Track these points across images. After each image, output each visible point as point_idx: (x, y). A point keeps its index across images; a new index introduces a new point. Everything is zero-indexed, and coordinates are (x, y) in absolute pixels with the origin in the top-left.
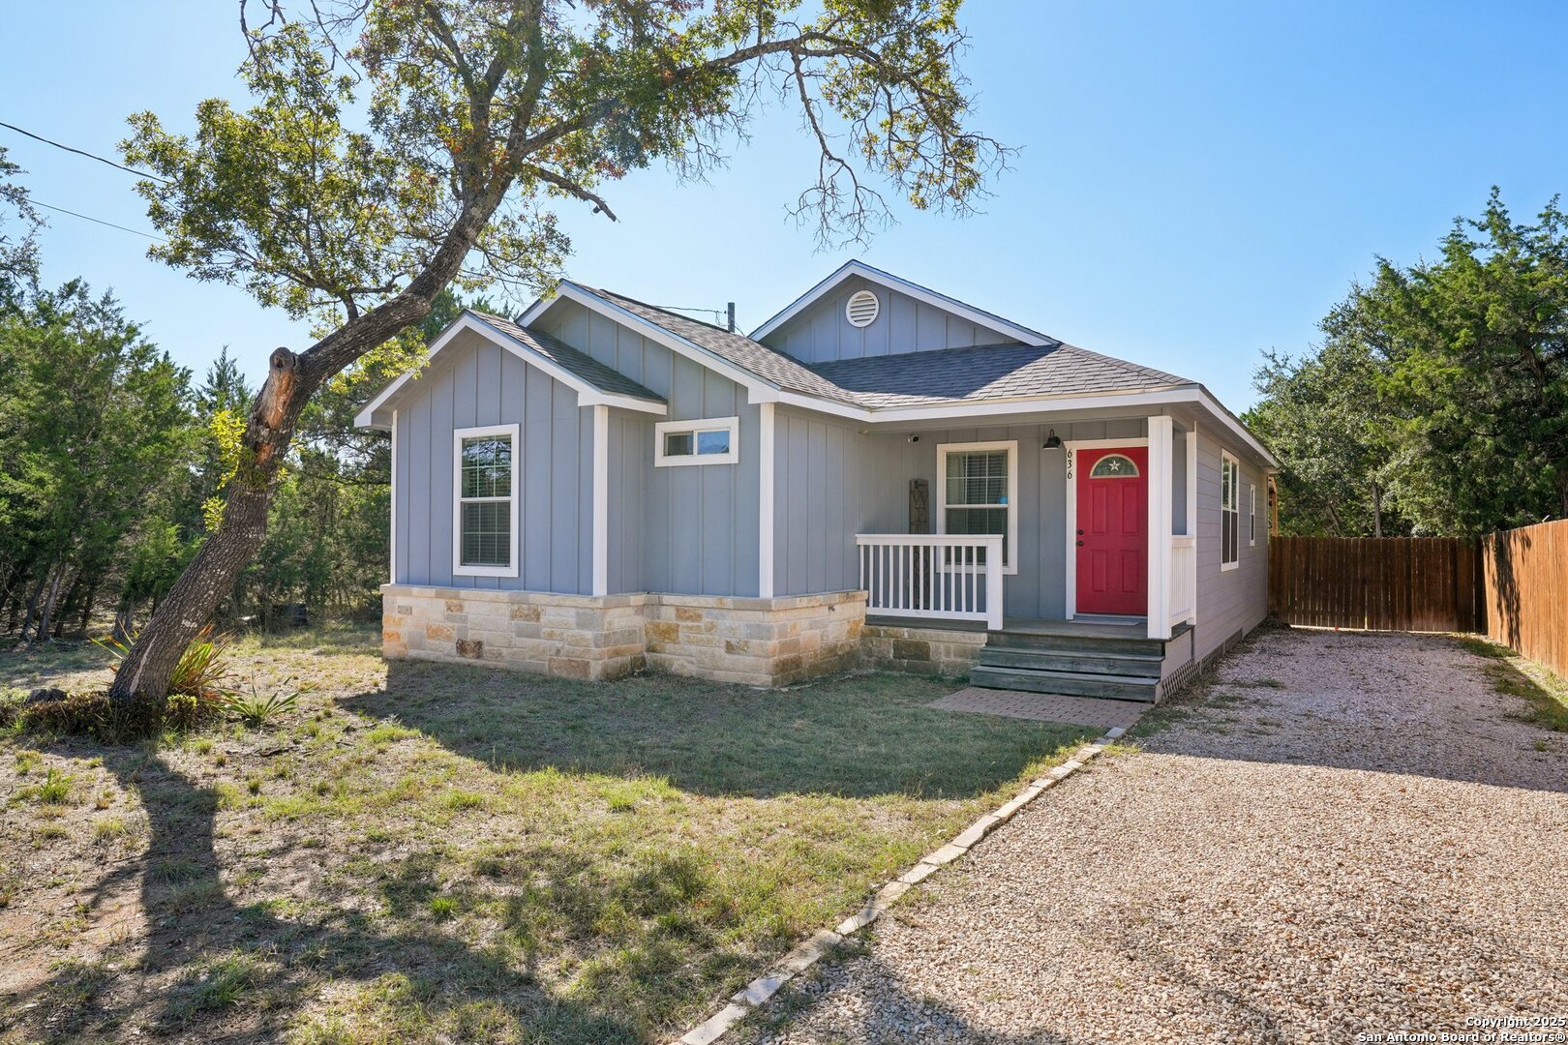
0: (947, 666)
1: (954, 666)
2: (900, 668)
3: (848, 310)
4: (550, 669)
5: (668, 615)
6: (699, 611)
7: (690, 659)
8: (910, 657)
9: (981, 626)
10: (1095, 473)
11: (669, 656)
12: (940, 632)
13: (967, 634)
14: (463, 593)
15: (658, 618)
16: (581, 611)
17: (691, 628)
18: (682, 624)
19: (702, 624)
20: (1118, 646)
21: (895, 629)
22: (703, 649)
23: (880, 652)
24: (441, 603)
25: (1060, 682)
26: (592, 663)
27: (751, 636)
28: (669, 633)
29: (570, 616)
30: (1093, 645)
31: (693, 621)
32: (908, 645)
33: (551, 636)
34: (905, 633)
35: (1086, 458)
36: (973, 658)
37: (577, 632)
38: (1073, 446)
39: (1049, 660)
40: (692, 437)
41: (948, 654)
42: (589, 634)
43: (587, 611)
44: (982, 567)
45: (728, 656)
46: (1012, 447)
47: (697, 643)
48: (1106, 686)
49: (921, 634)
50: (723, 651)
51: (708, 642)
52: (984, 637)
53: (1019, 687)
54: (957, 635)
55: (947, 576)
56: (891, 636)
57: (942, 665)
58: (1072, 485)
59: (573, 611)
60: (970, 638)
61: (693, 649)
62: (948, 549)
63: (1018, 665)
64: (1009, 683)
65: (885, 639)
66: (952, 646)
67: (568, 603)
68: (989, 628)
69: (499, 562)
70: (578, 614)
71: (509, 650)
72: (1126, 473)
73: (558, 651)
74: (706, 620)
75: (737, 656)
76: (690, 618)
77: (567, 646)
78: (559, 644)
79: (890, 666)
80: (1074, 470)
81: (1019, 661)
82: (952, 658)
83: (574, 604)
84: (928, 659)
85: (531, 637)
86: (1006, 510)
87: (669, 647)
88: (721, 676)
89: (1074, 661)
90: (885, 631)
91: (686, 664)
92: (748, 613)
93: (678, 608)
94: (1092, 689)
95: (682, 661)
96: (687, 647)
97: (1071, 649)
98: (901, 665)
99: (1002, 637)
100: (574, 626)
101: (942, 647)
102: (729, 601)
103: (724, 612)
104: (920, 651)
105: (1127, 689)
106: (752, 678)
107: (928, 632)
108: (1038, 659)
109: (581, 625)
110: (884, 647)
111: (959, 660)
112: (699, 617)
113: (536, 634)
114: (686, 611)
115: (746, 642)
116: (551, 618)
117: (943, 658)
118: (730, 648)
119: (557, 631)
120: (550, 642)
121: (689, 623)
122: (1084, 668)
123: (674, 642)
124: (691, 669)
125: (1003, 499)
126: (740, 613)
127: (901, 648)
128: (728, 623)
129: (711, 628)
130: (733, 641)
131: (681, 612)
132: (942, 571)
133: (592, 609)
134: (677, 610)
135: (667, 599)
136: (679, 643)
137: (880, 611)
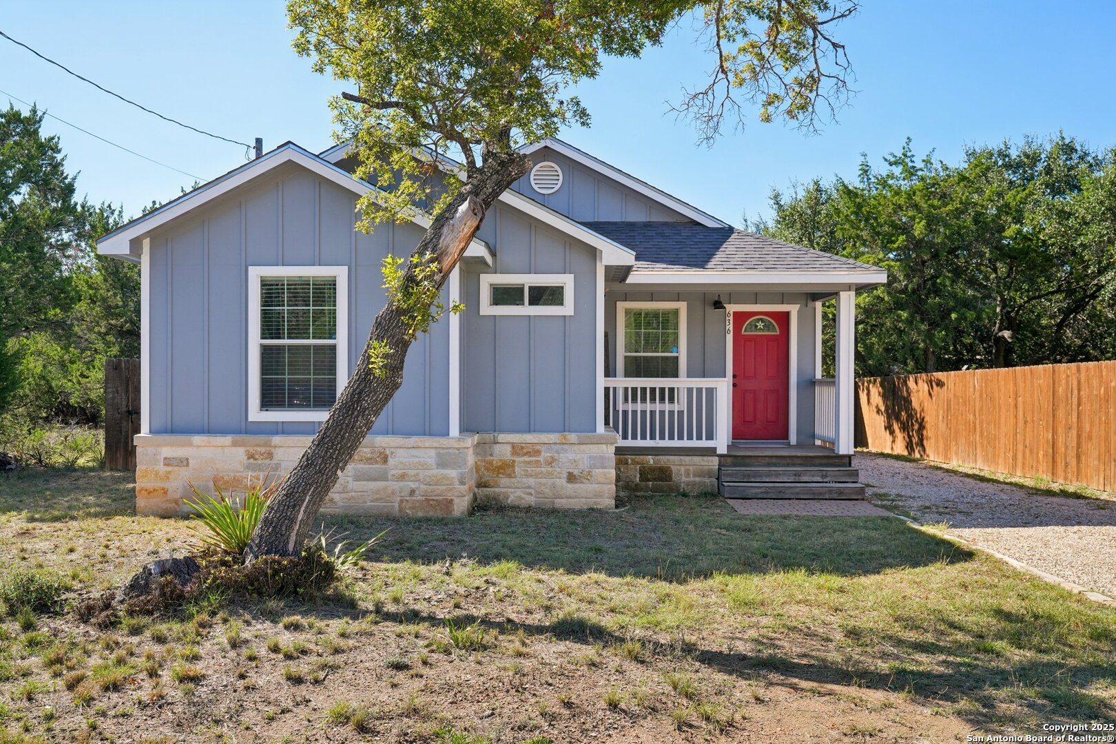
0: (687, 484)
1: (694, 484)
2: (647, 489)
3: (532, 177)
4: (401, 509)
5: (502, 452)
6: (538, 447)
7: (528, 490)
8: (655, 479)
9: (711, 451)
10: (745, 330)
11: (503, 490)
12: (682, 458)
13: (705, 458)
14: (277, 440)
15: (491, 455)
16: (441, 451)
17: (529, 463)
18: (518, 459)
19: (541, 459)
20: (817, 461)
21: (642, 457)
22: (543, 481)
23: (627, 477)
24: (240, 453)
25: (797, 490)
26: (456, 501)
27: (593, 466)
28: (505, 468)
29: (430, 457)
30: (800, 461)
31: (531, 456)
32: (652, 469)
33: (403, 477)
34: (650, 460)
35: (740, 318)
36: (710, 477)
37: (435, 472)
38: (731, 308)
39: (778, 474)
40: (523, 288)
41: (688, 475)
42: (453, 473)
43: (450, 451)
44: (672, 405)
45: (570, 486)
46: (682, 306)
47: (537, 476)
48: (830, 491)
49: (664, 460)
50: (564, 481)
51: (549, 475)
52: (716, 460)
53: (765, 496)
54: (697, 459)
55: (625, 413)
56: (638, 463)
57: (682, 485)
58: (730, 338)
59: (433, 453)
60: (708, 461)
61: (532, 481)
62: (626, 389)
63: (753, 480)
64: (757, 493)
65: (632, 466)
66: (691, 468)
67: (427, 444)
68: (718, 452)
69: (315, 406)
70: (438, 455)
71: (344, 495)
72: (769, 330)
73: (412, 492)
74: (545, 455)
75: (582, 485)
76: (528, 454)
77: (423, 487)
78: (413, 485)
79: (637, 488)
80: (730, 327)
81: (754, 476)
82: (692, 479)
83: (435, 445)
84: (671, 480)
85: (375, 480)
86: (677, 358)
87: (504, 481)
88: (561, 503)
89: (797, 474)
90: (632, 460)
91: (523, 496)
92: (591, 446)
93: (513, 446)
94: (821, 494)
95: (519, 493)
96: (525, 480)
97: (783, 465)
98: (647, 487)
99: (729, 460)
100: (435, 466)
101: (682, 469)
102: (573, 437)
103: (565, 447)
104: (663, 474)
105: (845, 491)
106: (596, 503)
107: (672, 458)
108: (769, 474)
109: (442, 464)
110: (631, 473)
111: (698, 479)
112: (538, 452)
113: (383, 477)
114: (522, 448)
115: (589, 472)
116: (404, 460)
117: (684, 479)
118: (571, 478)
119: (412, 472)
120: (401, 484)
121: (527, 459)
122: (804, 479)
123: (510, 476)
124: (531, 500)
125: (675, 349)
126: (583, 447)
127: (645, 473)
128: (571, 456)
129: (551, 462)
130: (576, 472)
131: (517, 449)
132: (621, 407)
133: (458, 449)
134: (513, 447)
135: (502, 437)
136: (515, 477)
137: (630, 443)
